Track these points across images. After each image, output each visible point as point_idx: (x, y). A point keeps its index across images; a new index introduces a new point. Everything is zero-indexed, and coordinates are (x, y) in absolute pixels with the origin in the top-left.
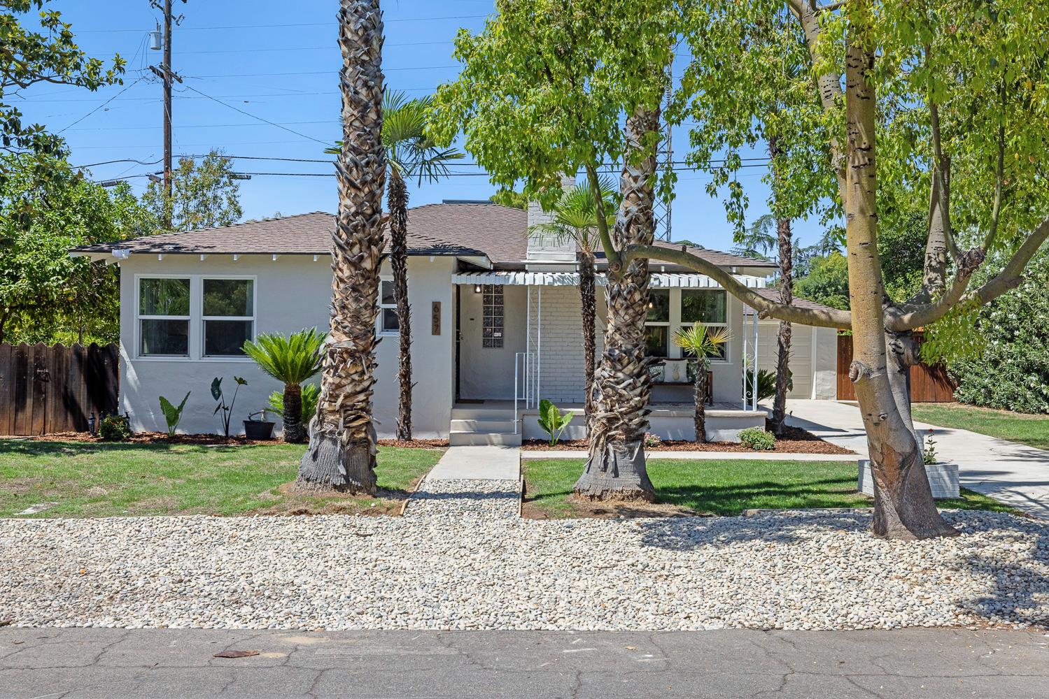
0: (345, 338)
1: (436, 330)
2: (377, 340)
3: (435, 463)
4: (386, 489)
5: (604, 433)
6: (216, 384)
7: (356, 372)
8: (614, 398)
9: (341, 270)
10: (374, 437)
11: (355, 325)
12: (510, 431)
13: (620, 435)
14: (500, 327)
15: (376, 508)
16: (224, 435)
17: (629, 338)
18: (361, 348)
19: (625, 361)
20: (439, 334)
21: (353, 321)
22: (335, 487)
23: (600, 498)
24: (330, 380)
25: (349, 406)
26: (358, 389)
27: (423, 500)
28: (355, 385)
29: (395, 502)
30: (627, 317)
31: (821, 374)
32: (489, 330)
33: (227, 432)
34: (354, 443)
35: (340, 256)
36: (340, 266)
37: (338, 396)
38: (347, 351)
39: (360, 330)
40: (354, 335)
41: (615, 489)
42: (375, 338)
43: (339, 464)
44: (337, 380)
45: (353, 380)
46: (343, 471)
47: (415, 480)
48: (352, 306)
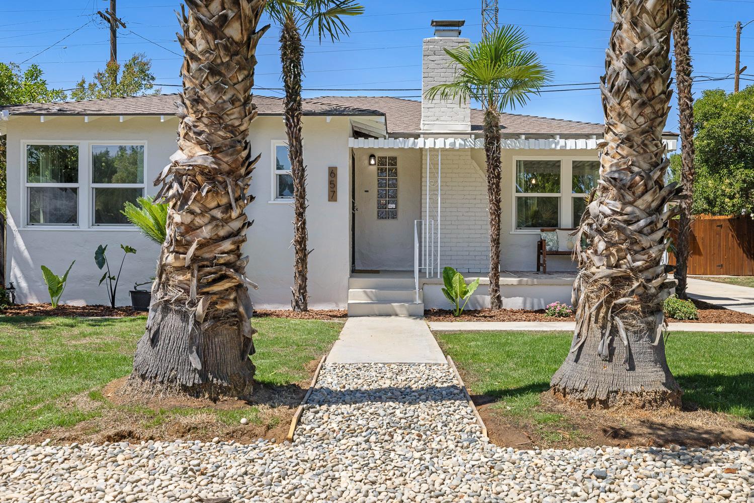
0: (200, 152)
1: (333, 195)
2: (252, 159)
3: (336, 338)
4: (269, 386)
5: (608, 301)
6: (100, 252)
7: (219, 206)
8: (624, 247)
9: (192, 42)
10: (248, 307)
11: (216, 130)
12: (411, 301)
13: (633, 303)
14: (394, 198)
15: (248, 428)
16: (110, 305)
17: (645, 152)
18: (225, 167)
19: (640, 189)
20: (336, 200)
21: (212, 124)
22: (185, 388)
23: (605, 404)
24: (178, 218)
25: (207, 260)
26: (222, 233)
27: (324, 407)
28: (217, 226)
29: (281, 411)
30: (641, 120)
32: (383, 202)
33: (113, 303)
34: (216, 318)
35: (191, 20)
36: (191, 35)
37: (189, 244)
38: (203, 170)
39: (224, 138)
40: (214, 145)
41: (628, 389)
42: (249, 156)
43: (191, 352)
44: (188, 219)
45: (213, 218)
46: (196, 364)
47: (312, 363)
48: (211, 98)
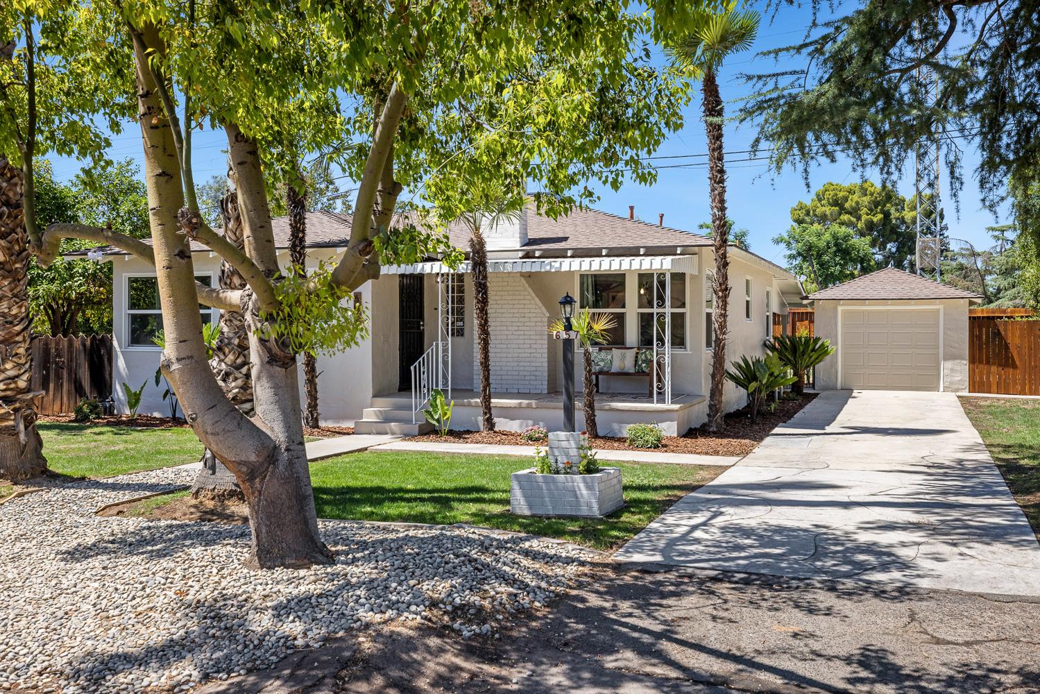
12: (409, 421)
14: (462, 316)
31: (949, 364)
32: (452, 319)
